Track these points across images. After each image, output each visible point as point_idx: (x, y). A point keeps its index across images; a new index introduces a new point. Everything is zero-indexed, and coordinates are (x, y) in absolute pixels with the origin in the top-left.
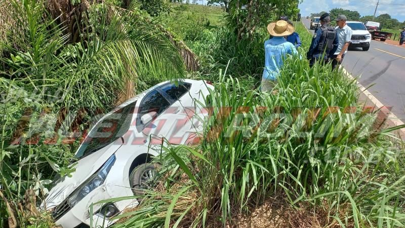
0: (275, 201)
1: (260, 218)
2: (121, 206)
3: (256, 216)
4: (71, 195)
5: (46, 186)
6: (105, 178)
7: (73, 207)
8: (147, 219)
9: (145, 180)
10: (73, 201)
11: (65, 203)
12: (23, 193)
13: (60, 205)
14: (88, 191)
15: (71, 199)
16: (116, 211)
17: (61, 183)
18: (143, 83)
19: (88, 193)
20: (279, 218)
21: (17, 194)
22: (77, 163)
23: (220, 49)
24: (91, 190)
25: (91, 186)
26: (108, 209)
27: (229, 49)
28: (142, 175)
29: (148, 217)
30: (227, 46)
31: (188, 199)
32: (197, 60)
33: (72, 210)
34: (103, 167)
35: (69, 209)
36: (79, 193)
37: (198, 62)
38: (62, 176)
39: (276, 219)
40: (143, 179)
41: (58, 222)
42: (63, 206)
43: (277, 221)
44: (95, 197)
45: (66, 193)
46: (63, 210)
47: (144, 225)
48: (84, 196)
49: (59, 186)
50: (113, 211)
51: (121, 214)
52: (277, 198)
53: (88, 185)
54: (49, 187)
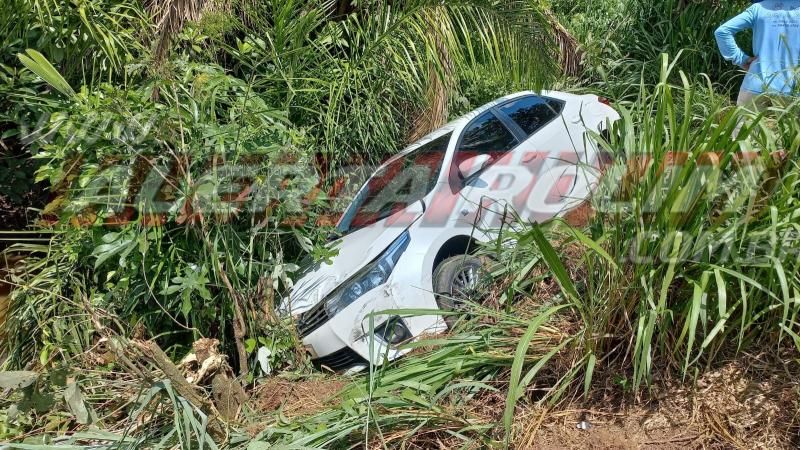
0: (757, 362)
1: (714, 393)
2: (417, 327)
3: (706, 387)
4: (330, 296)
5: (289, 274)
6: (389, 272)
7: (332, 316)
8: (469, 356)
9: (460, 285)
10: (333, 306)
11: (320, 309)
12: (255, 281)
13: (310, 311)
14: (359, 293)
15: (330, 302)
16: (406, 335)
17: (313, 272)
18: (463, 99)
19: (359, 296)
20: (764, 401)
21: (246, 282)
22: (341, 241)
23: (636, 26)
24: (364, 292)
25: (366, 283)
26: (393, 329)
27: (657, 28)
28: (456, 276)
29: (470, 352)
30: (654, 20)
31: (550, 332)
32: (580, 53)
33: (331, 323)
34: (387, 253)
35: (326, 319)
36: (345, 293)
37: (583, 56)
38: (315, 261)
39: (757, 402)
40: (456, 283)
41: (307, 340)
42: (315, 314)
43: (760, 406)
44: (372, 303)
45: (323, 290)
46: (315, 320)
47: (463, 368)
48: (351, 301)
49: (311, 277)
50: (401, 334)
51: (415, 341)
52: (763, 357)
53: (361, 282)
54: (295, 277)
